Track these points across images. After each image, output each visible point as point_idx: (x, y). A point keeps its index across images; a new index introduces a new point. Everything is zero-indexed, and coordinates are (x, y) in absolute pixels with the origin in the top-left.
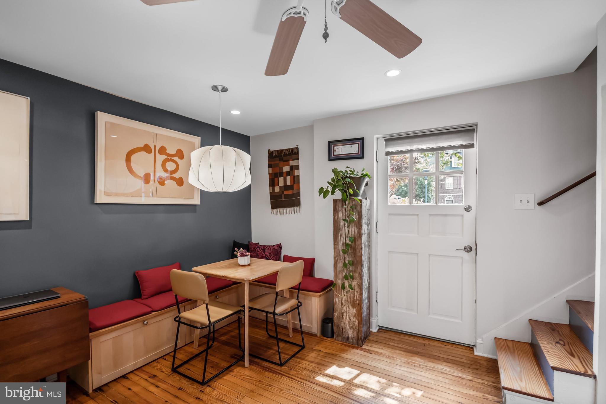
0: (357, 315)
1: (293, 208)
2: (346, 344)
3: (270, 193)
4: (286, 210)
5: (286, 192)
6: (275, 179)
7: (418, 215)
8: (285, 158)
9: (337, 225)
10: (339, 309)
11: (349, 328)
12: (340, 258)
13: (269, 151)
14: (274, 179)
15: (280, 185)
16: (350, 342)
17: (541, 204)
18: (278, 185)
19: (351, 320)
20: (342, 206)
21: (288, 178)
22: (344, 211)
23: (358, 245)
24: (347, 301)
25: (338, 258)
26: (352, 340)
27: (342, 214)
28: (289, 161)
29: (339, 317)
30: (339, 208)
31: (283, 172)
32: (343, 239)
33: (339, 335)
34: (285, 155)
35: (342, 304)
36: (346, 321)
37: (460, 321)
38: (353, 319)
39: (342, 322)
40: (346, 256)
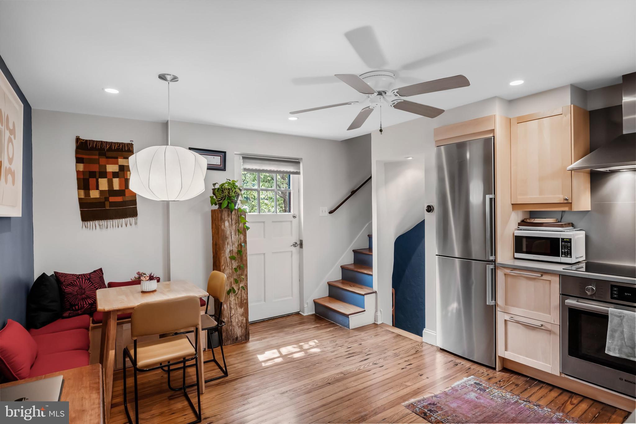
0: (244, 314)
1: (124, 219)
2: (235, 344)
3: (80, 199)
4: (111, 222)
5: (112, 199)
6: (91, 180)
7: (264, 222)
8: (110, 154)
9: (223, 234)
10: (228, 314)
11: (237, 328)
12: (227, 265)
13: (78, 139)
14: (88, 180)
15: (101, 188)
16: (239, 340)
17: (331, 212)
18: (97, 188)
19: (240, 320)
20: (228, 215)
21: (116, 182)
22: (230, 220)
23: (244, 250)
24: (236, 304)
25: (225, 266)
26: (241, 338)
27: (228, 223)
28: (117, 158)
29: (228, 321)
30: (225, 218)
31: (106, 172)
32: (229, 246)
33: (228, 339)
34: (110, 149)
35: (231, 308)
36: (235, 323)
37: (291, 298)
38: (241, 318)
39: (230, 325)
40: (233, 262)
